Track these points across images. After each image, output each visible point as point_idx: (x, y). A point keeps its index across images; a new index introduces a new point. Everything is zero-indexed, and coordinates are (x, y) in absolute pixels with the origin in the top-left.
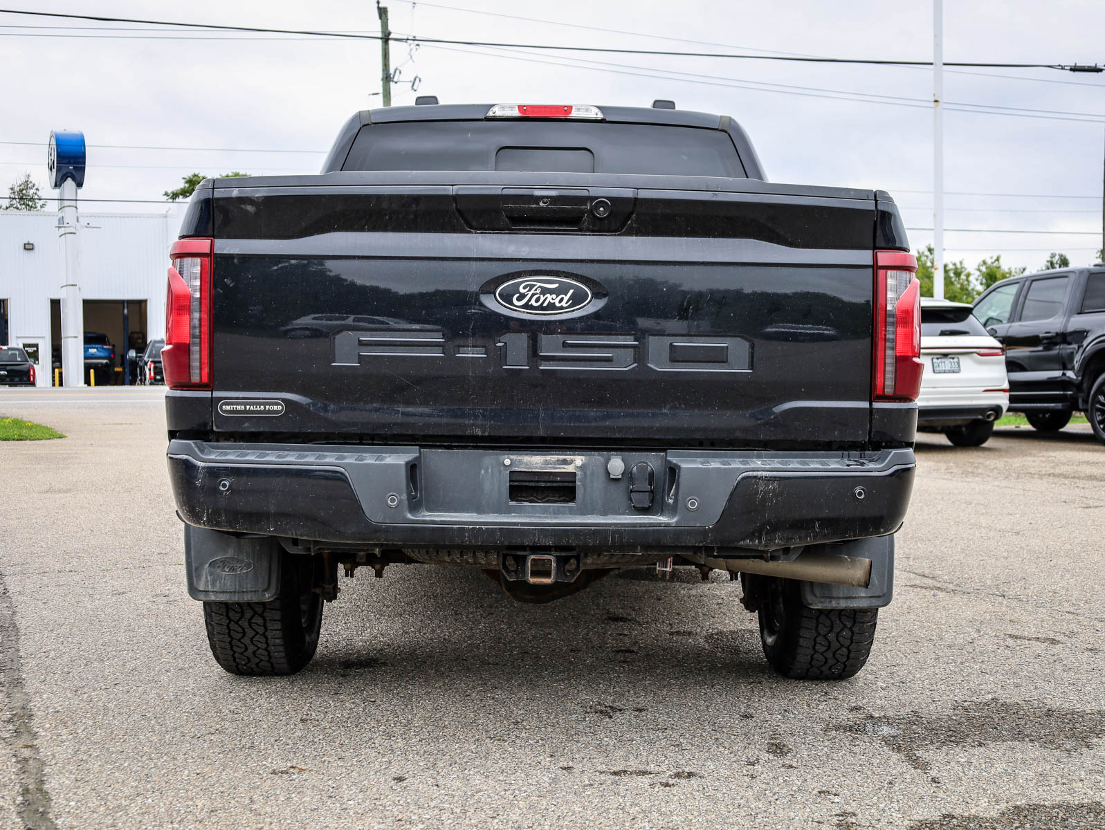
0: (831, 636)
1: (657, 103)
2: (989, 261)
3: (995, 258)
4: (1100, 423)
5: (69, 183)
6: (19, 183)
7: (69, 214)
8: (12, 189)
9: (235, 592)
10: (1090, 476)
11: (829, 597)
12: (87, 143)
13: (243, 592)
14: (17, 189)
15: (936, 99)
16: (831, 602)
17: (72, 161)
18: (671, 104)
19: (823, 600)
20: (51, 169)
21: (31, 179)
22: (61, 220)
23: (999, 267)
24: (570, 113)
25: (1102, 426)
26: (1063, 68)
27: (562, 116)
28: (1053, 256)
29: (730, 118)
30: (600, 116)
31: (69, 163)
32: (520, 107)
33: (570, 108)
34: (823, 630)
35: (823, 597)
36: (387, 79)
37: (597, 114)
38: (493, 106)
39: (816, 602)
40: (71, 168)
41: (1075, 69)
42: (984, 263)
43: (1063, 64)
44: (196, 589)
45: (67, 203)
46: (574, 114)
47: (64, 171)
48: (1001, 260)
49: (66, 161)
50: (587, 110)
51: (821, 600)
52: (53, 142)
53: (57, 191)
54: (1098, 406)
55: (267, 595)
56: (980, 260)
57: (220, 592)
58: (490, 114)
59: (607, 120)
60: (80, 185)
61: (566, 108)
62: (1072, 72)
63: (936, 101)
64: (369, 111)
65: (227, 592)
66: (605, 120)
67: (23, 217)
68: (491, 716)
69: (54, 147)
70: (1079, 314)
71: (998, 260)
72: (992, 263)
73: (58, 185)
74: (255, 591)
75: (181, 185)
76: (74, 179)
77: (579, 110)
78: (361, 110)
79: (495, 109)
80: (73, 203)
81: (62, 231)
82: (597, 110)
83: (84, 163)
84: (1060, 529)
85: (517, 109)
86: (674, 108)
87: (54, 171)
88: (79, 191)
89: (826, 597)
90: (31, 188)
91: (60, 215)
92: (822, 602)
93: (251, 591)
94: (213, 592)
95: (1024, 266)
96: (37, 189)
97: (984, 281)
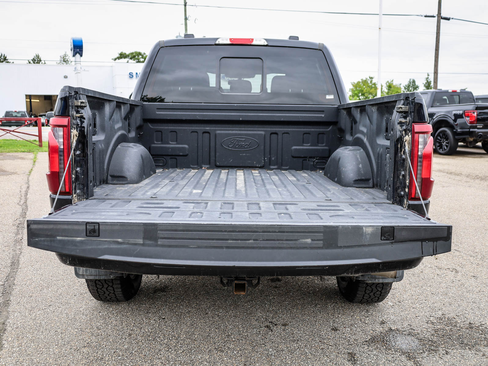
0: (372, 294)
1: (291, 37)
2: (390, 81)
3: (392, 80)
4: (438, 146)
5: (78, 55)
6: (63, 55)
7: (78, 66)
8: (61, 56)
9: (96, 275)
10: (439, 170)
11: (374, 278)
12: (83, 42)
13: (101, 275)
14: (62, 57)
15: (380, 27)
16: (375, 280)
17: (78, 48)
18: (297, 38)
19: (372, 279)
20: (71, 50)
21: (67, 53)
22: (75, 68)
23: (392, 84)
24: (253, 42)
25: (439, 148)
26: (422, 16)
27: (249, 44)
28: (410, 80)
29: (323, 44)
30: (266, 43)
31: (77, 49)
32: (231, 39)
33: (253, 40)
34: (368, 292)
35: (371, 278)
36: (186, 19)
37: (264, 42)
38: (218, 39)
39: (368, 280)
40: (78, 50)
41: (426, 16)
42: (388, 82)
43: (422, 15)
44: (78, 274)
45: (77, 62)
46: (254, 43)
47: (76, 51)
48: (394, 81)
49: (76, 48)
50: (260, 41)
51: (371, 279)
52: (72, 41)
53: (74, 58)
54: (438, 140)
55: (111, 277)
56: (387, 81)
57: (90, 275)
58: (217, 42)
59: (269, 45)
60: (81, 56)
61: (251, 40)
62: (425, 18)
63: (380, 28)
64: (164, 41)
65: (93, 275)
66: (268, 45)
67: (65, 66)
68: (217, 330)
69: (72, 43)
70: (432, 107)
71: (392, 81)
72: (391, 82)
73: (74, 56)
74: (106, 275)
75: (118, 55)
76: (79, 54)
77: (256, 41)
78: (161, 40)
79: (219, 40)
80: (79, 62)
81: (76, 72)
82: (265, 41)
83: (82, 48)
84: (437, 199)
85: (229, 40)
86: (298, 40)
87: (73, 51)
88: (81, 58)
89: (373, 278)
90: (67, 56)
91: (75, 66)
92: (371, 280)
93: (104, 275)
94: (86, 275)
95: (400, 83)
96: (69, 57)
97: (388, 88)
